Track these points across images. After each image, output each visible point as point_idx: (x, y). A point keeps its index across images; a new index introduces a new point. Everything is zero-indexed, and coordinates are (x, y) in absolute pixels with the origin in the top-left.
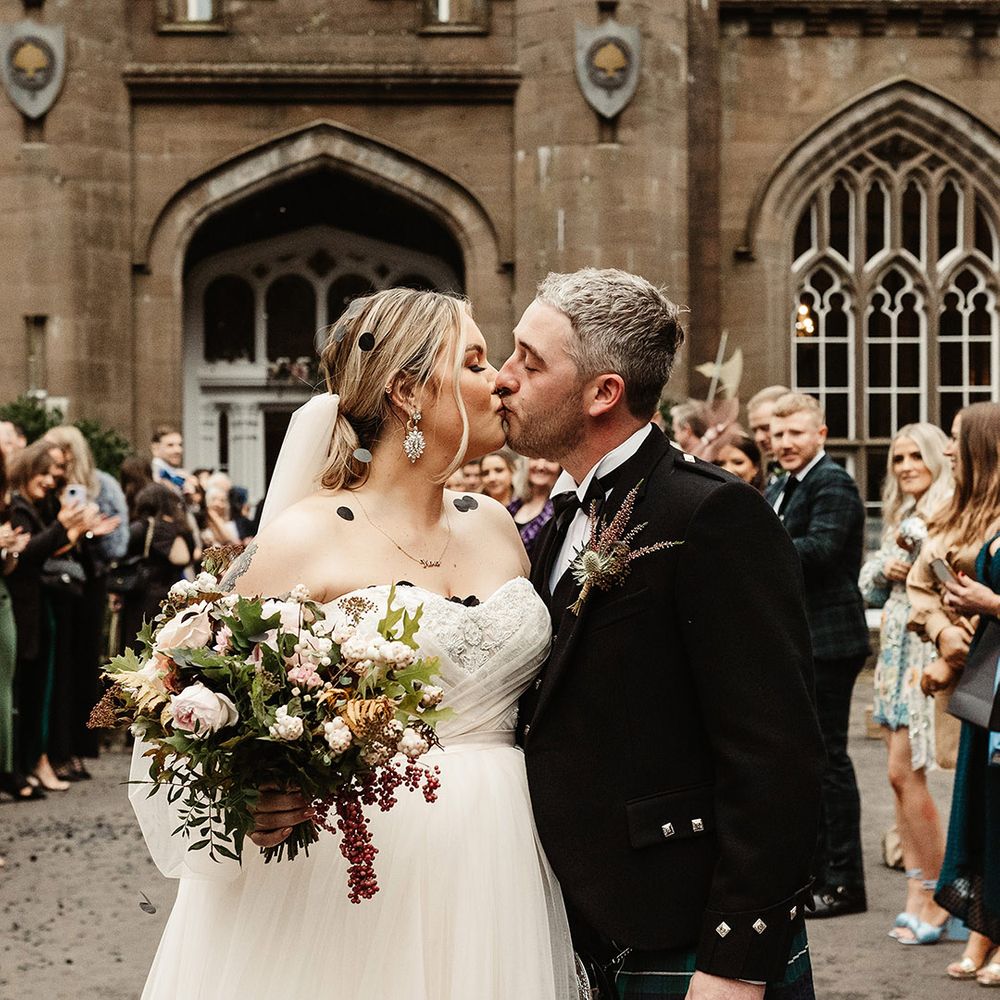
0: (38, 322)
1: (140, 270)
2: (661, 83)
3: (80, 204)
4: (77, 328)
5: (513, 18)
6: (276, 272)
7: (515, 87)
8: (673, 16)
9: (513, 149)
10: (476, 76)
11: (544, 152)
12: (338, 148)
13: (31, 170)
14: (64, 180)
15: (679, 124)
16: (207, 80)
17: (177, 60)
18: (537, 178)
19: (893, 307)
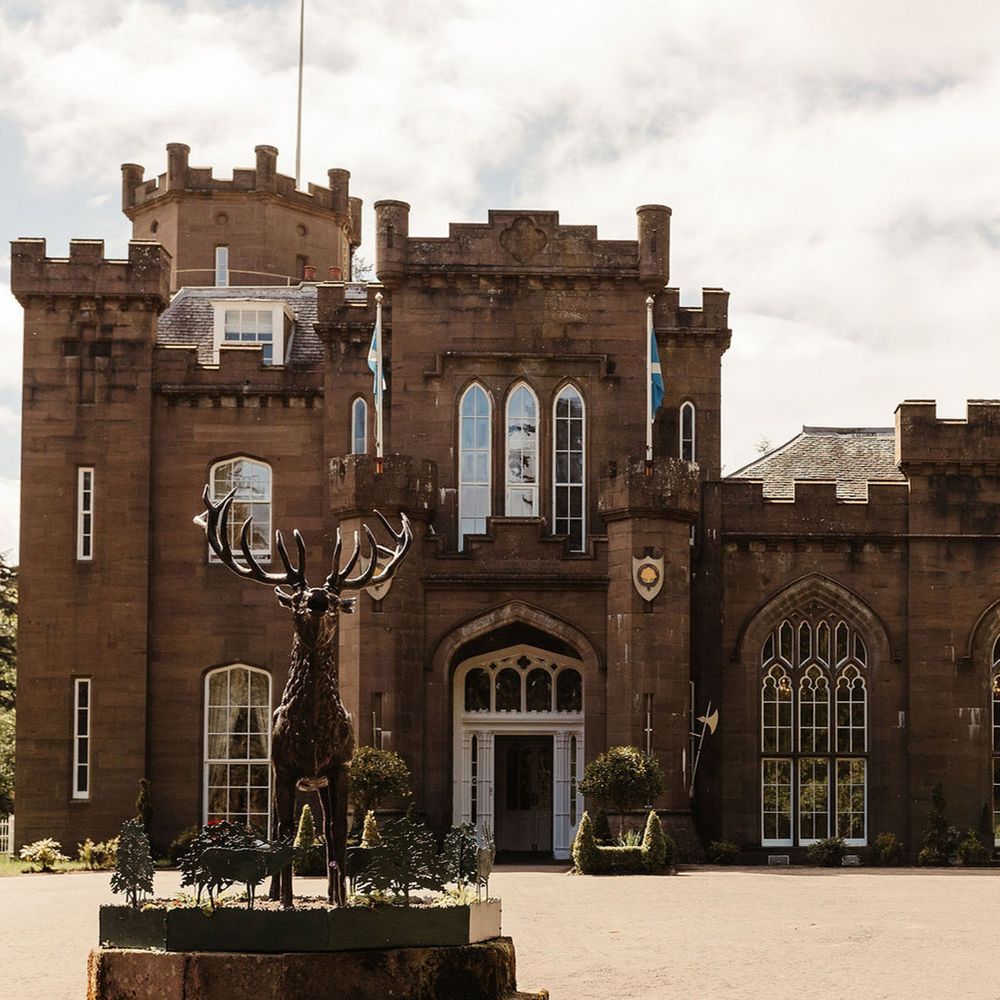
0: (379, 695)
1: (428, 669)
2: (675, 583)
3: (398, 641)
4: (396, 698)
5: (607, 552)
6: (501, 666)
7: (608, 585)
8: (683, 553)
9: (606, 614)
10: (589, 580)
11: (619, 616)
12: (524, 611)
13: (376, 625)
14: (391, 629)
15: (686, 602)
16: (460, 581)
17: (447, 567)
18: (617, 629)
19: (813, 686)
